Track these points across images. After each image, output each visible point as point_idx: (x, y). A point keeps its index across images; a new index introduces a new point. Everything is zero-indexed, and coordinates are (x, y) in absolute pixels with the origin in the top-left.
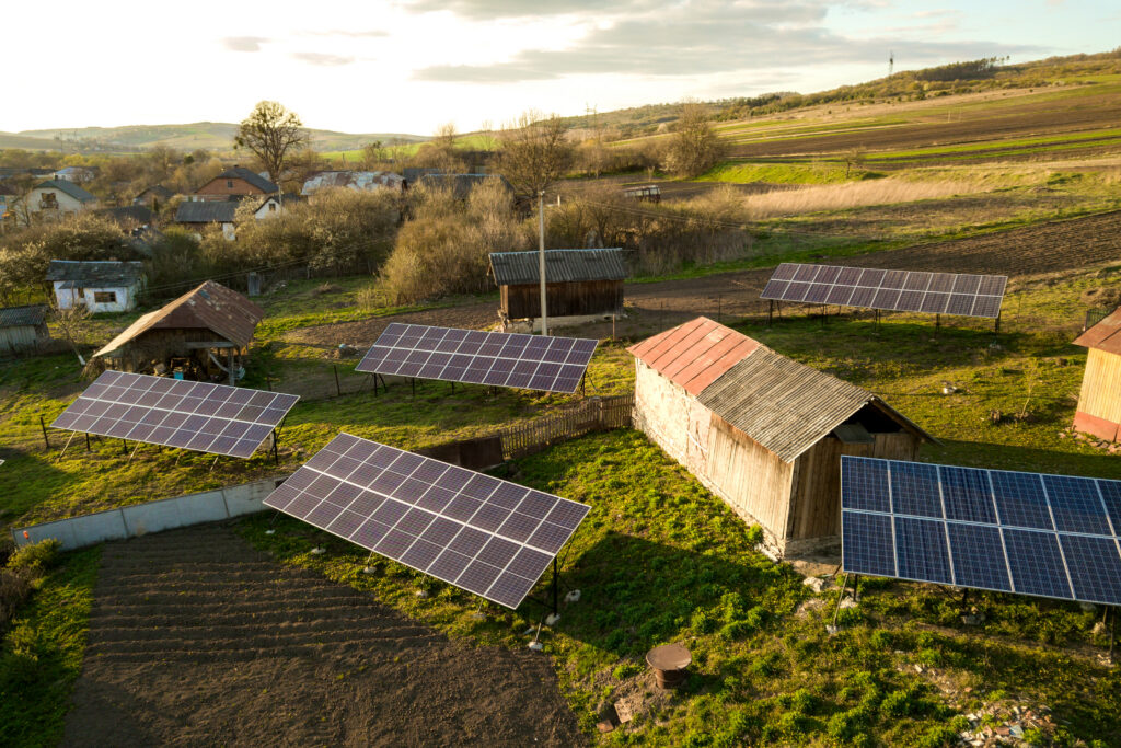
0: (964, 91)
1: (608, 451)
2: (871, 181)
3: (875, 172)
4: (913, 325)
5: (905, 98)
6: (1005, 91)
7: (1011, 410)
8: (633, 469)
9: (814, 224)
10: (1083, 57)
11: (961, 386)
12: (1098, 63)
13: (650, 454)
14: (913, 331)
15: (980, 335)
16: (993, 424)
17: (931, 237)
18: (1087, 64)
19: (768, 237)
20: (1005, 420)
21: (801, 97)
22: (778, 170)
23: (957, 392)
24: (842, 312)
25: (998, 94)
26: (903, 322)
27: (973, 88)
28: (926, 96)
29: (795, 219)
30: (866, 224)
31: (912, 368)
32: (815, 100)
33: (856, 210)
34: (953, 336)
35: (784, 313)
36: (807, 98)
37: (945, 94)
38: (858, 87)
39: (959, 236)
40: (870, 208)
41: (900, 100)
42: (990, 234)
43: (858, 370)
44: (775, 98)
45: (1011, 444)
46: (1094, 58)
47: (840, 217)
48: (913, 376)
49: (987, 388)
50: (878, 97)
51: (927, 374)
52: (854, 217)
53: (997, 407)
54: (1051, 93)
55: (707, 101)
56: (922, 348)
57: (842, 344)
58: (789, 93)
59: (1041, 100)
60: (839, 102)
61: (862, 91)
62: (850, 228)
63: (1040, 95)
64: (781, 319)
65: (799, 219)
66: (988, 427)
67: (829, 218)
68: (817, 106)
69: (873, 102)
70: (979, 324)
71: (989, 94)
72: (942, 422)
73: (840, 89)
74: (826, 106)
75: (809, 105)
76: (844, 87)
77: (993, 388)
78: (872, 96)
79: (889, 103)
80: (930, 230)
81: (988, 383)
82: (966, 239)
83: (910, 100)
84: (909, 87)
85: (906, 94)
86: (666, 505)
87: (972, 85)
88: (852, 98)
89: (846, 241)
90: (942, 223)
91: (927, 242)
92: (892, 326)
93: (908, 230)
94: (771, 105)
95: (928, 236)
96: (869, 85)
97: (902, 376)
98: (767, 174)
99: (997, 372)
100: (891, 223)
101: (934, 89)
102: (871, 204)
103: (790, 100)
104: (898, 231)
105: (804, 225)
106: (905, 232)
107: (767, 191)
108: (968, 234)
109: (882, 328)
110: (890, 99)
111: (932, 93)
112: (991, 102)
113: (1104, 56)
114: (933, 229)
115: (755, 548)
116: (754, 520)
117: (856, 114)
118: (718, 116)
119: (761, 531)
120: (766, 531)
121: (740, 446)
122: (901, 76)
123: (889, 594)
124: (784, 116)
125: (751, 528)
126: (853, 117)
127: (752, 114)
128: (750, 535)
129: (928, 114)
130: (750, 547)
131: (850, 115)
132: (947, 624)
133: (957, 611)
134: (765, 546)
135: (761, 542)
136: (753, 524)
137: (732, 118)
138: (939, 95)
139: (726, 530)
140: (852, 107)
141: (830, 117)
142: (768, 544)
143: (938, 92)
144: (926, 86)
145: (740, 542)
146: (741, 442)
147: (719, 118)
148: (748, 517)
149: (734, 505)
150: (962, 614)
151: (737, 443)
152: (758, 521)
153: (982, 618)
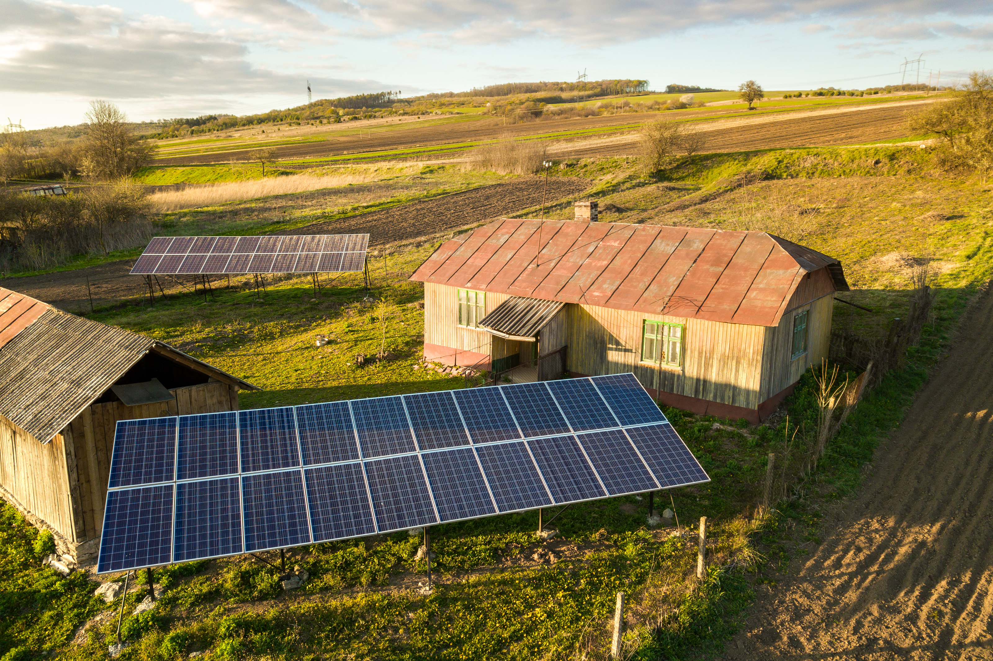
0: (370, 117)
2: (284, 177)
3: (288, 171)
4: (298, 289)
5: (325, 121)
6: (401, 117)
7: (373, 352)
9: (221, 213)
11: (333, 337)
14: (296, 294)
15: (356, 291)
16: (358, 367)
17: (326, 217)
19: (174, 226)
20: (368, 361)
21: (236, 118)
22: (200, 172)
23: (329, 342)
24: (231, 285)
25: (395, 119)
26: (289, 287)
27: (377, 114)
28: (342, 120)
29: (205, 209)
30: (270, 209)
31: (291, 327)
32: (250, 122)
33: (265, 199)
34: (333, 295)
35: (168, 292)
36: (242, 119)
37: (356, 118)
38: (286, 111)
39: (349, 214)
40: (277, 197)
41: (321, 122)
42: (375, 212)
43: (236, 336)
44: (212, 118)
45: (372, 382)
47: (248, 206)
48: (291, 335)
49: (356, 336)
50: (303, 119)
51: (306, 331)
52: (262, 205)
53: (361, 351)
54: (433, 120)
55: (148, 121)
56: (303, 308)
57: (223, 313)
58: (227, 115)
59: (427, 125)
60: (271, 123)
61: (289, 114)
62: (256, 213)
63: (426, 121)
64: (165, 297)
65: (210, 209)
66: (353, 371)
67: (237, 207)
68: (251, 126)
69: (300, 124)
70: (356, 282)
71: (389, 119)
72: (312, 373)
73: (271, 112)
74: (259, 126)
75: (244, 125)
76: (274, 111)
77: (361, 335)
78: (298, 119)
79: (312, 124)
80: (326, 211)
81: (358, 331)
82: (354, 217)
83: (329, 123)
84: (328, 113)
85: (326, 118)
87: (376, 112)
88: (282, 120)
89: (251, 224)
90: (336, 205)
91: (322, 221)
92: (278, 292)
93: (307, 212)
94: (209, 125)
95: (324, 216)
96: (296, 110)
97: (281, 335)
98: (191, 176)
99: (367, 321)
100: (293, 207)
101: (347, 114)
102: (276, 193)
103: (227, 121)
104: (298, 214)
105: (214, 213)
106: (303, 214)
107: (183, 189)
108: (357, 212)
109: (267, 294)
110: (312, 121)
111: (346, 118)
112: (391, 125)
114: (328, 210)
115: (44, 563)
116: (44, 526)
117: (286, 134)
118: (159, 134)
119: (51, 539)
120: (56, 537)
121: (18, 436)
122: (320, 104)
123: (201, 578)
124: (223, 134)
125: (39, 538)
126: (284, 136)
127: (192, 133)
128: (38, 546)
129: (344, 134)
130: (36, 563)
131: (281, 134)
132: (263, 597)
133: (276, 578)
134: (58, 556)
135: (54, 552)
136: (43, 531)
137: (173, 136)
138: (352, 120)
139: (7, 549)
140: (282, 128)
141: (264, 136)
142: (60, 553)
143: (351, 117)
144: (341, 112)
145: (22, 560)
146: (17, 431)
147: (159, 136)
148: (39, 524)
149: (26, 512)
150: (281, 579)
151: (14, 433)
152: (48, 526)
153: (305, 577)
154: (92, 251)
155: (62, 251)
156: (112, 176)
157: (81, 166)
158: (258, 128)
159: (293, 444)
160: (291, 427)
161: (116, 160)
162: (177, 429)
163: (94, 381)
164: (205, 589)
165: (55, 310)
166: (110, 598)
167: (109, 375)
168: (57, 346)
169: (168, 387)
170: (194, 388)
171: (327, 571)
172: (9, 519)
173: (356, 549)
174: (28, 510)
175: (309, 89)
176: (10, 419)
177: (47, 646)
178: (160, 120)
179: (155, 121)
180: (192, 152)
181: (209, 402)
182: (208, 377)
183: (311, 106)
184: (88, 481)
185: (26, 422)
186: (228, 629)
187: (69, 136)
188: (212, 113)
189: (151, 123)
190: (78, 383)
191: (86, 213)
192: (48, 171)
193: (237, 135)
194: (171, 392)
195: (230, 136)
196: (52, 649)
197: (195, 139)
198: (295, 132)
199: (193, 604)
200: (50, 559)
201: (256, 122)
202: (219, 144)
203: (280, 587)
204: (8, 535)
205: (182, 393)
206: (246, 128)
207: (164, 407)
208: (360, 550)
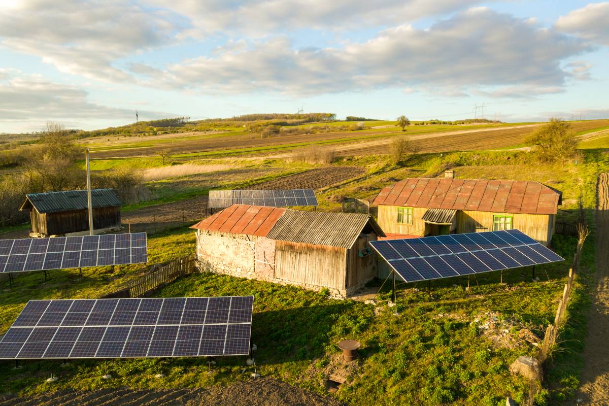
0: (175, 132)
5: (147, 134)
6: (194, 133)
10: (220, 120)
12: (227, 122)
18: (223, 123)
25: (191, 134)
27: (179, 130)
28: (157, 134)
32: (98, 134)
36: (92, 133)
37: (166, 133)
41: (144, 135)
46: (225, 120)
50: (132, 133)
54: (214, 134)
58: (82, 130)
59: (211, 137)
60: (112, 135)
61: (123, 130)
63: (209, 135)
68: (100, 137)
69: (131, 136)
71: (187, 134)
74: (105, 137)
75: (94, 136)
78: (129, 133)
83: (150, 135)
84: (148, 129)
88: (118, 133)
101: (160, 131)
103: (83, 134)
110: (139, 134)
112: (189, 137)
113: (229, 120)
117: (123, 141)
131: (120, 142)
140: (120, 138)
141: (110, 142)
144: (155, 129)
175: (137, 115)
195: (88, 143)
198: (129, 141)
201: (102, 134)
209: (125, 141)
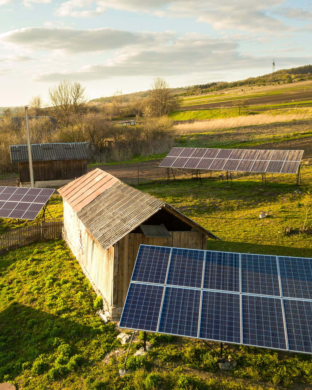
1: (38, 253)
2: (252, 116)
3: (255, 112)
4: (252, 182)
5: (282, 82)
7: (297, 227)
8: (46, 264)
9: (212, 135)
11: (270, 213)
13: (61, 254)
14: (250, 185)
15: (290, 186)
16: (286, 235)
17: (275, 140)
19: (185, 142)
20: (293, 232)
21: (228, 83)
22: (203, 113)
23: (268, 217)
24: (212, 176)
26: (247, 180)
28: (293, 81)
29: (204, 133)
30: (240, 134)
31: (245, 205)
32: (235, 85)
33: (238, 128)
34: (274, 187)
35: (177, 178)
36: (231, 84)
37: (303, 80)
38: (257, 78)
39: (291, 138)
40: (245, 127)
41: (279, 83)
42: (309, 137)
43: (211, 206)
44: (214, 84)
45: (294, 246)
47: (228, 132)
48: (245, 209)
49: (286, 214)
50: (268, 82)
51: (253, 208)
52: (236, 131)
53: (289, 225)
55: (180, 87)
56: (253, 193)
57: (206, 192)
58: (223, 82)
60: (247, 85)
61: (259, 79)
62: (232, 136)
64: (175, 180)
65: (206, 133)
66: (282, 237)
67: (221, 132)
68: (236, 87)
69: (265, 85)
70: (291, 180)
72: (254, 234)
73: (248, 79)
74: (240, 87)
75: (231, 87)
76: (250, 78)
77: (290, 214)
78: (264, 82)
79: (273, 85)
80: (276, 136)
81: (288, 211)
82: (294, 140)
83: (284, 83)
84: (284, 77)
85: (283, 80)
86: (55, 285)
88: (254, 83)
89: (228, 142)
90: (283, 132)
91: (272, 142)
92: (239, 182)
93: (263, 136)
94: (212, 88)
95: (274, 139)
96: (264, 77)
97: (238, 208)
98: (198, 115)
99: (295, 205)
100: (255, 133)
101: (297, 77)
102: (246, 125)
103: (223, 85)
104: (257, 137)
105: (208, 136)
106: (261, 137)
107: (193, 122)
108: (297, 137)
109: (232, 183)
110: (273, 83)
111: (296, 80)
114: (277, 135)
115: (97, 313)
116: (100, 293)
117: (256, 91)
118: (185, 94)
119: (102, 301)
120: (104, 301)
121: (95, 243)
122: (280, 72)
123: (172, 346)
124: (219, 93)
125: (96, 299)
126: (255, 92)
127: (202, 92)
128: (95, 303)
129: (294, 89)
130: (93, 312)
131: (253, 91)
132: (206, 369)
133: (216, 359)
134: (103, 311)
135: (102, 308)
136: (99, 296)
137: (192, 95)
138: (300, 81)
139: (82, 301)
140: (254, 87)
141: (242, 92)
142: (105, 310)
143: (299, 79)
144: (293, 76)
145: (88, 309)
146: (95, 241)
147: (185, 95)
148: (98, 292)
149: (93, 284)
150: (219, 361)
151: (94, 241)
152: (101, 294)
153: (235, 364)
154: (143, 154)
155: (129, 153)
156: (158, 115)
157: (144, 111)
158: (240, 88)
159: (237, 277)
160: (237, 266)
161: (161, 107)
162: (170, 255)
163: (132, 221)
164: (173, 353)
165: (120, 182)
166: (124, 343)
167: (140, 219)
168: (118, 200)
169: (169, 229)
170: (183, 233)
171: (249, 365)
172: (86, 285)
173: (271, 357)
174: (94, 283)
175: (274, 64)
176: (93, 234)
177: (91, 358)
178: (186, 86)
179: (184, 87)
180: (201, 103)
181: (190, 242)
182: (191, 228)
183: (274, 74)
184: (122, 275)
185: (99, 237)
186: (183, 382)
187: (142, 97)
188: (215, 81)
189: (182, 88)
190: (124, 221)
191: (143, 134)
192: (129, 114)
193: (227, 92)
194: (170, 233)
195: (223, 93)
196: (93, 361)
197: (203, 95)
198: (262, 90)
199: (165, 360)
200: (100, 312)
201: (239, 85)
202: (216, 98)
203: (218, 366)
204: (84, 294)
205: (176, 234)
206: (232, 88)
207: (165, 241)
208: (274, 358)
209: (258, 90)
